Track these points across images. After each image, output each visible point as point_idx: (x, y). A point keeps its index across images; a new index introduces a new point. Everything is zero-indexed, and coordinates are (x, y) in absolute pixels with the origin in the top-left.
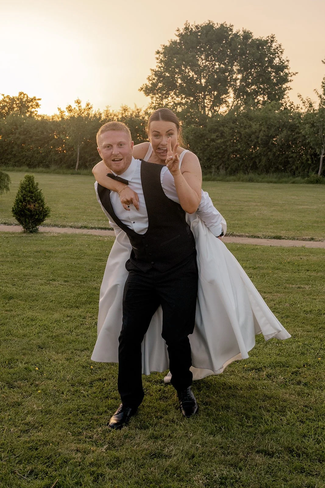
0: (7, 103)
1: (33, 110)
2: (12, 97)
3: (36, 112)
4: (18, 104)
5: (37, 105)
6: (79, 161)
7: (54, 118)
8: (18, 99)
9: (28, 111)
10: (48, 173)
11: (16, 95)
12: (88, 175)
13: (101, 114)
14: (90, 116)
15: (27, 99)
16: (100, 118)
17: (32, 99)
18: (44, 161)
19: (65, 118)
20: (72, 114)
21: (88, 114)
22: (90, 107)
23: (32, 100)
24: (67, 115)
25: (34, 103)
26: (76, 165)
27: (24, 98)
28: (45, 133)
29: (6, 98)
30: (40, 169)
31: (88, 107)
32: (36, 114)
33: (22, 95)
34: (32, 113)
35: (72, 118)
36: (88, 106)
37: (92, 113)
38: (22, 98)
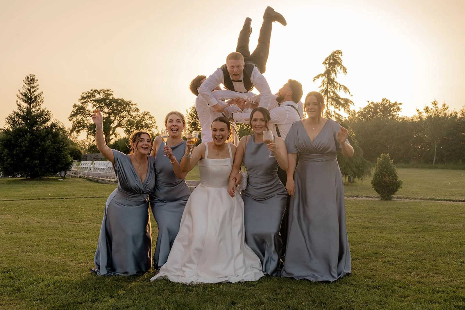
0: (372, 108)
1: (394, 113)
2: (376, 103)
3: (397, 116)
4: (382, 108)
5: (399, 109)
6: (436, 156)
7: (413, 119)
8: (381, 105)
9: (391, 115)
10: (407, 167)
11: (380, 101)
12: (445, 168)
13: (457, 113)
14: (447, 115)
15: (390, 104)
16: (456, 116)
17: (394, 104)
18: (404, 157)
19: (423, 118)
20: (430, 114)
21: (446, 114)
22: (446, 107)
23: (393, 105)
24: (425, 115)
25: (396, 107)
26: (433, 160)
27: (386, 103)
28: (405, 133)
29: (371, 105)
30: (401, 164)
31: (444, 107)
32: (397, 117)
33: (385, 101)
34: (393, 116)
35: (430, 118)
36: (444, 106)
37: (449, 112)
38: (385, 103)
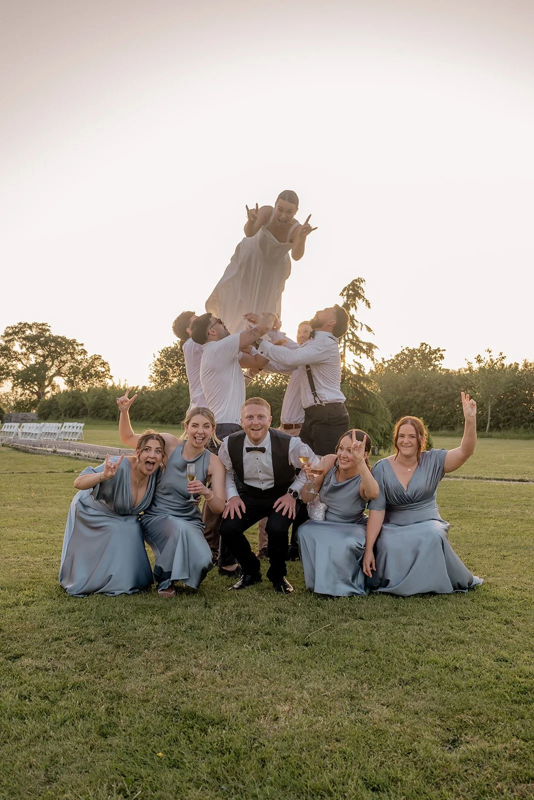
0: (406, 355)
1: (437, 363)
2: (412, 349)
3: (439, 366)
4: (419, 356)
5: (442, 357)
6: (490, 421)
7: (461, 371)
8: (419, 351)
9: (431, 365)
10: (452, 436)
11: (418, 347)
12: (501, 438)
13: (518, 364)
14: (505, 366)
15: (430, 350)
16: (517, 368)
17: (436, 350)
18: (449, 423)
19: (474, 370)
20: (482, 365)
21: (503, 365)
22: (503, 356)
23: (435, 352)
24: (476, 366)
25: (438, 355)
26: (486, 426)
27: (426, 349)
28: (450, 389)
29: (405, 350)
30: (444, 432)
31: (501, 356)
32: (440, 368)
33: (424, 346)
34: (435, 366)
35: (482, 369)
36: (501, 354)
37: (507, 363)
38: (424, 349)
